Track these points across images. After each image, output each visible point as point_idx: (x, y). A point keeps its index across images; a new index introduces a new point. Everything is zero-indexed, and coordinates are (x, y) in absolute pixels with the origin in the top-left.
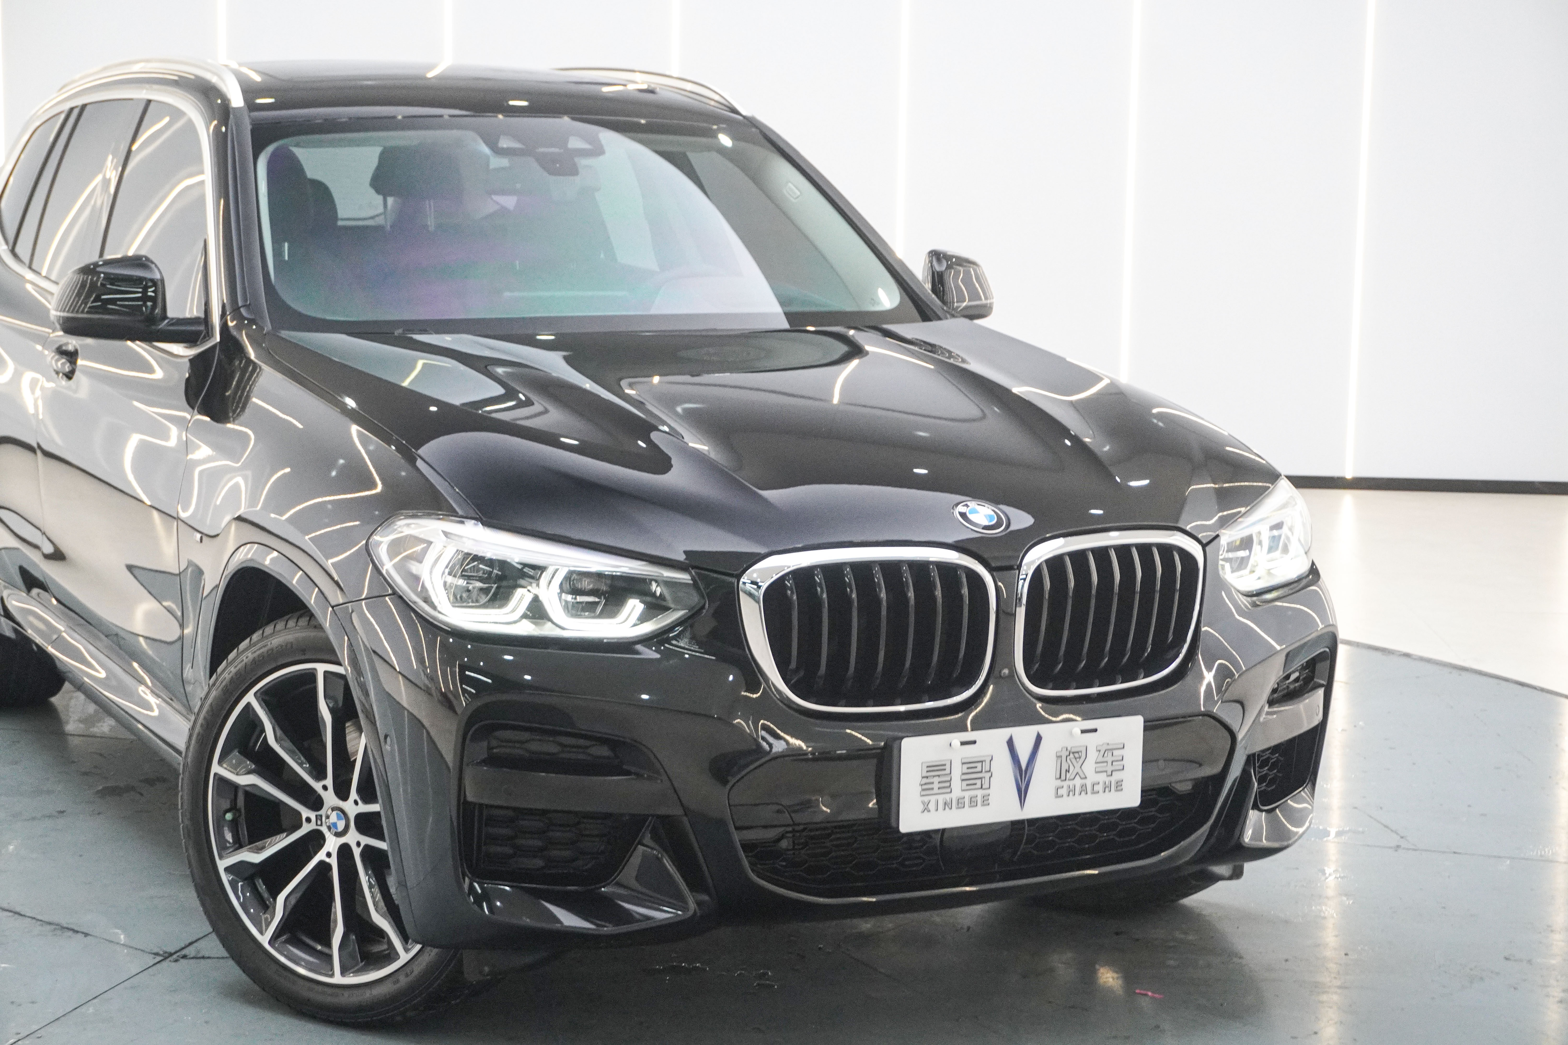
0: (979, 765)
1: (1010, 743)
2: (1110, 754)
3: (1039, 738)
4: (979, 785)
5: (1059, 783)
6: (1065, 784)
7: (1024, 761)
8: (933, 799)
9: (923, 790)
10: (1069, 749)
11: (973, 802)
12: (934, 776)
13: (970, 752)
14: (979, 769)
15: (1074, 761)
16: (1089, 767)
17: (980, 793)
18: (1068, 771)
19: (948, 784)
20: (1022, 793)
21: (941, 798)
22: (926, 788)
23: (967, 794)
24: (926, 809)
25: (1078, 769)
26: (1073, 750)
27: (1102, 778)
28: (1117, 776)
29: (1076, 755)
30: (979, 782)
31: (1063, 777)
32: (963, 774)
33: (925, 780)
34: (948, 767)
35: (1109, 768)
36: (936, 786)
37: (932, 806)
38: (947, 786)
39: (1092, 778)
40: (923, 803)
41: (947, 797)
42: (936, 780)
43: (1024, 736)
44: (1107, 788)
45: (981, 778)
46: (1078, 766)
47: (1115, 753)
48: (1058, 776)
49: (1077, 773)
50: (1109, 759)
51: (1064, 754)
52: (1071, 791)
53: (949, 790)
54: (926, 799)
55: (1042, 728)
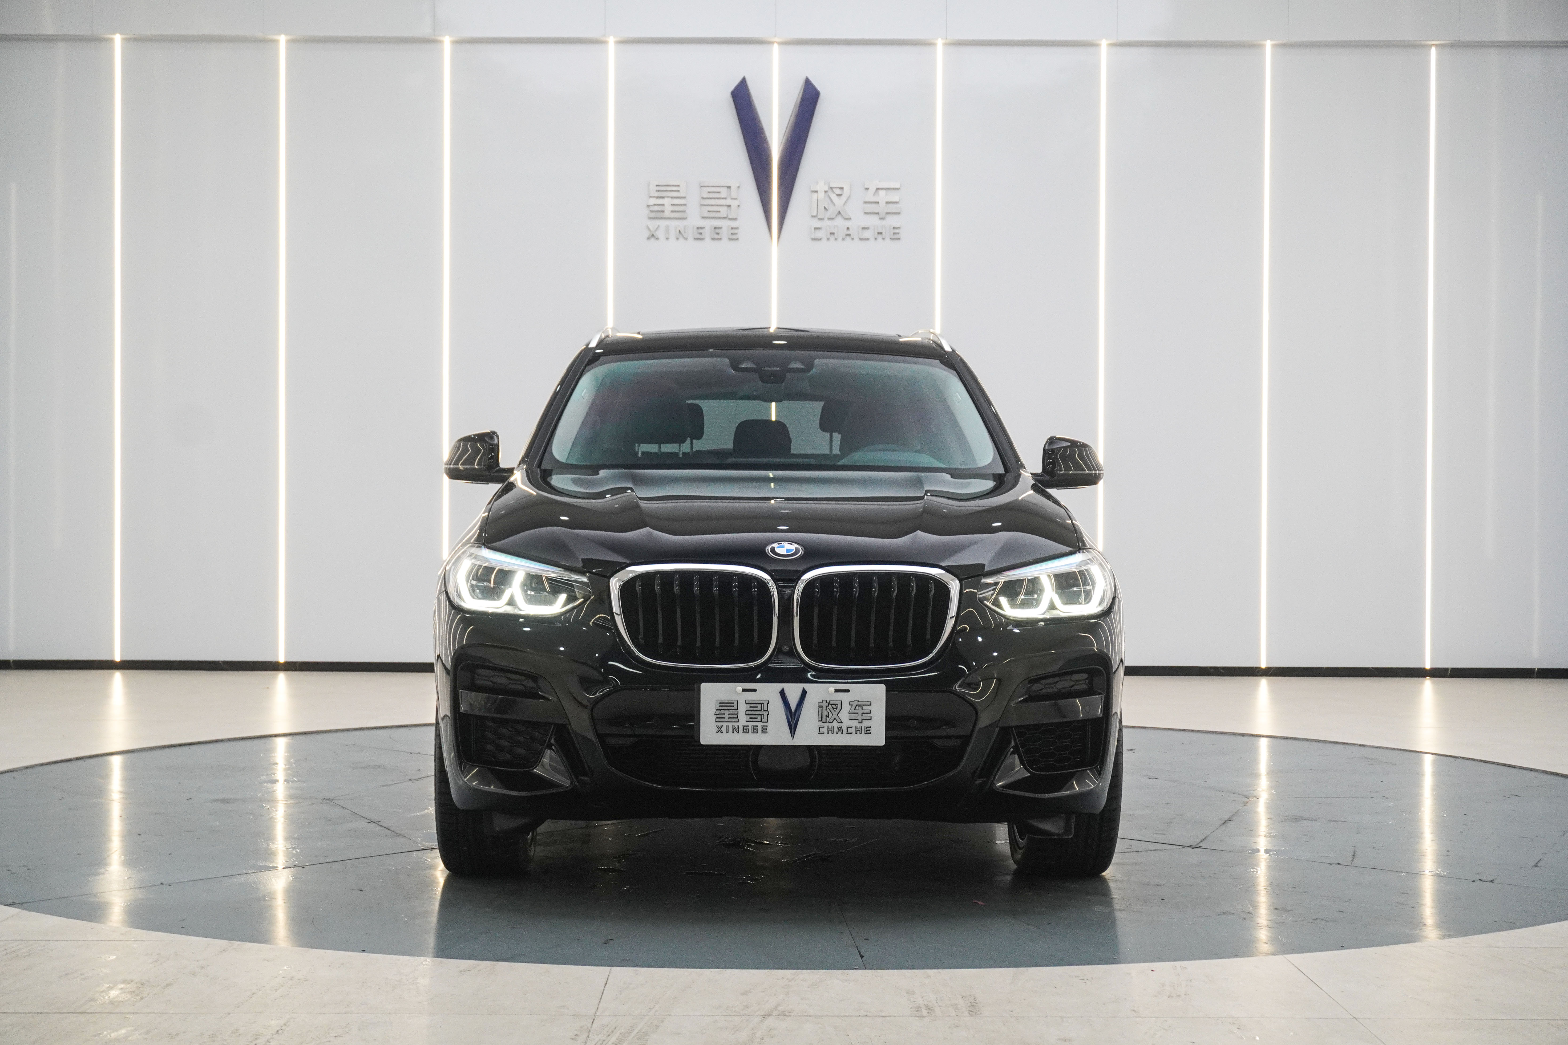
0: (759, 706)
1: (782, 693)
2: (860, 708)
3: (804, 693)
4: (759, 719)
5: (821, 724)
6: (826, 725)
7: (793, 706)
8: (725, 724)
9: (717, 718)
10: (828, 701)
11: (755, 730)
12: (725, 710)
13: (750, 696)
14: (759, 708)
15: (832, 710)
16: (844, 715)
17: (760, 724)
18: (827, 716)
19: (736, 716)
20: (793, 728)
21: (730, 725)
22: (719, 717)
23: (750, 724)
24: (720, 731)
25: (835, 716)
26: (831, 703)
27: (855, 724)
28: (866, 723)
29: (834, 706)
30: (759, 717)
31: (824, 720)
32: (747, 711)
33: (718, 712)
34: (735, 705)
35: (860, 718)
36: (727, 716)
37: (724, 729)
38: (735, 717)
39: (846, 723)
40: (718, 727)
41: (736, 724)
42: (727, 712)
43: (793, 690)
44: (858, 731)
45: (761, 715)
46: (835, 714)
47: (864, 707)
48: (820, 719)
49: (835, 719)
50: (860, 711)
51: (824, 705)
52: (831, 730)
53: (737, 720)
54: (720, 724)
55: (807, 686)
